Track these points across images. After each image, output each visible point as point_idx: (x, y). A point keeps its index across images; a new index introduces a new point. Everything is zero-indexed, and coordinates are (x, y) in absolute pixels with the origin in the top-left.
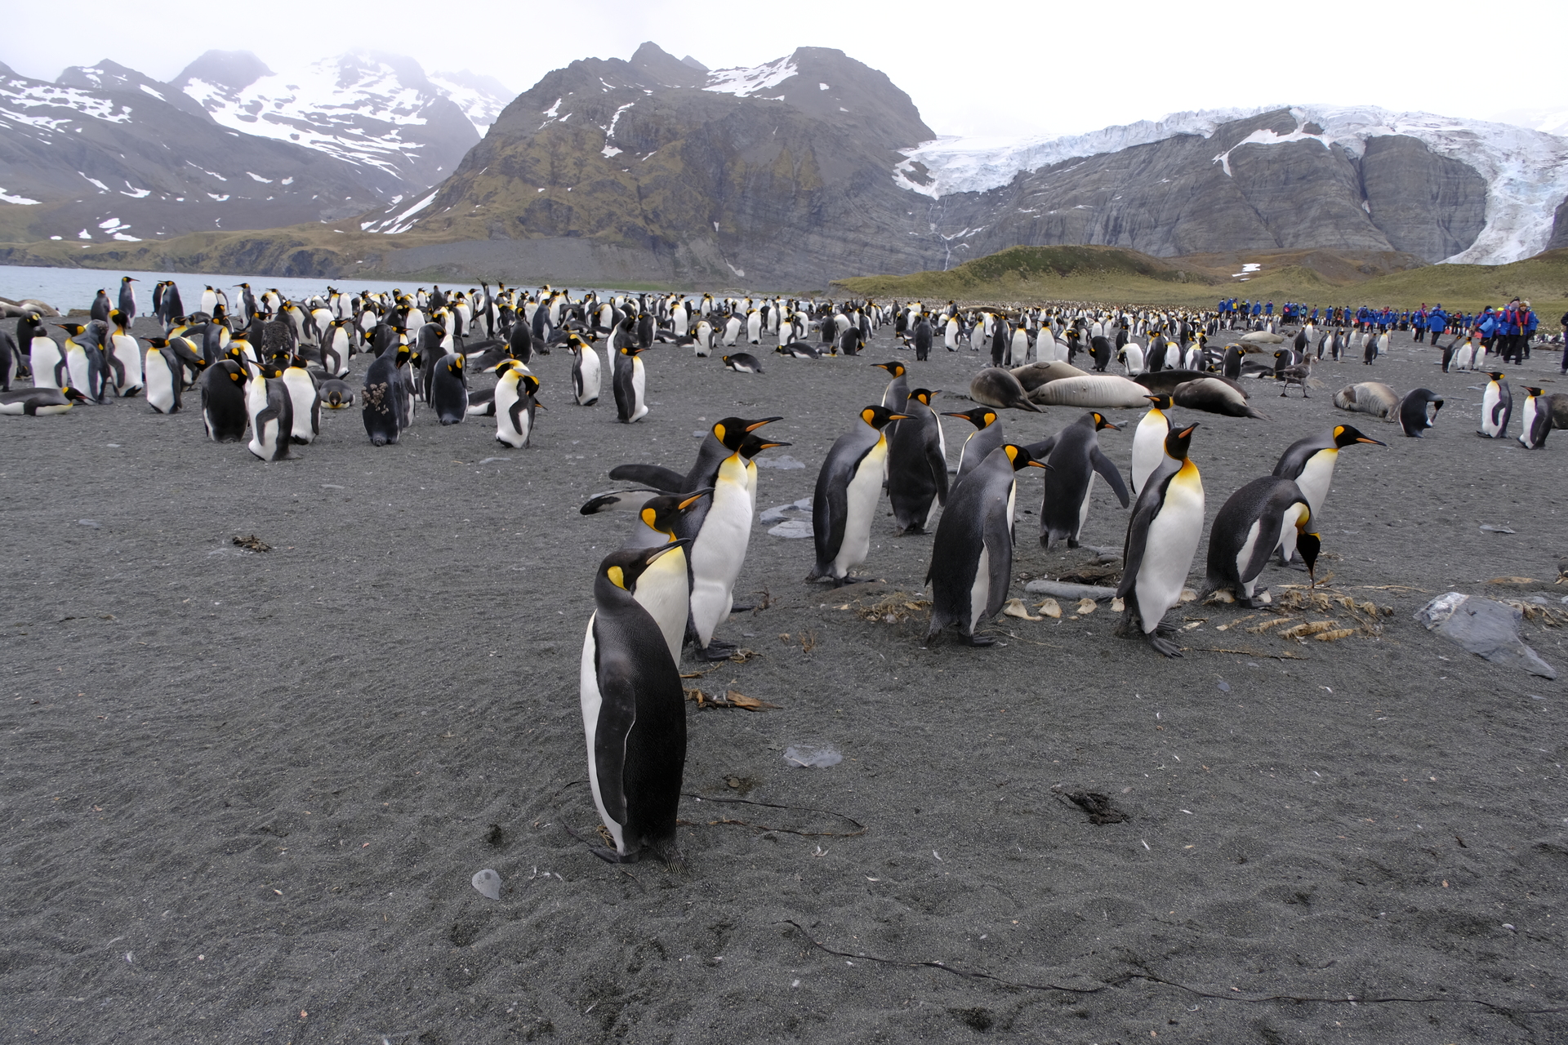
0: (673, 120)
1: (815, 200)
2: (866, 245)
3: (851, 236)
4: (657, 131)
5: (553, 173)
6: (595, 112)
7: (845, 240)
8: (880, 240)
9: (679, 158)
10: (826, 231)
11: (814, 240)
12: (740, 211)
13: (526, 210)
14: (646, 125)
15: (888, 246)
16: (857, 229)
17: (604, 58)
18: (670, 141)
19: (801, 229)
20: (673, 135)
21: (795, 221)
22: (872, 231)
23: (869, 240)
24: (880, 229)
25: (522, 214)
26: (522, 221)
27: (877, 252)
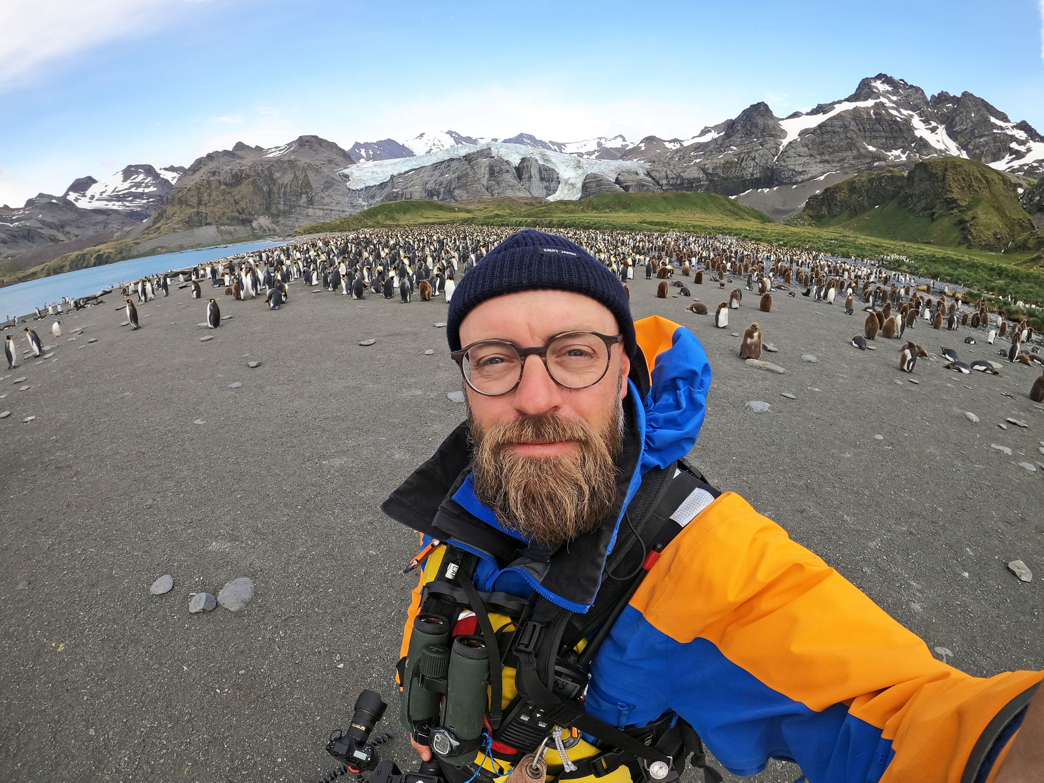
0: (248, 170)
1: (309, 195)
2: (332, 210)
3: (326, 207)
4: (241, 176)
5: (199, 200)
6: (215, 172)
7: (323, 210)
8: (337, 208)
9: (251, 186)
10: (315, 207)
11: (311, 211)
12: (279, 203)
13: (189, 218)
14: (236, 174)
15: (341, 210)
16: (328, 204)
17: (220, 150)
18: (247, 179)
19: (305, 207)
20: (248, 176)
21: (302, 204)
22: (335, 204)
23: (333, 208)
24: (338, 203)
25: (187, 219)
26: (187, 222)
27: (338, 212)
